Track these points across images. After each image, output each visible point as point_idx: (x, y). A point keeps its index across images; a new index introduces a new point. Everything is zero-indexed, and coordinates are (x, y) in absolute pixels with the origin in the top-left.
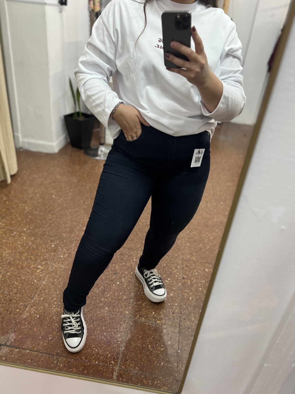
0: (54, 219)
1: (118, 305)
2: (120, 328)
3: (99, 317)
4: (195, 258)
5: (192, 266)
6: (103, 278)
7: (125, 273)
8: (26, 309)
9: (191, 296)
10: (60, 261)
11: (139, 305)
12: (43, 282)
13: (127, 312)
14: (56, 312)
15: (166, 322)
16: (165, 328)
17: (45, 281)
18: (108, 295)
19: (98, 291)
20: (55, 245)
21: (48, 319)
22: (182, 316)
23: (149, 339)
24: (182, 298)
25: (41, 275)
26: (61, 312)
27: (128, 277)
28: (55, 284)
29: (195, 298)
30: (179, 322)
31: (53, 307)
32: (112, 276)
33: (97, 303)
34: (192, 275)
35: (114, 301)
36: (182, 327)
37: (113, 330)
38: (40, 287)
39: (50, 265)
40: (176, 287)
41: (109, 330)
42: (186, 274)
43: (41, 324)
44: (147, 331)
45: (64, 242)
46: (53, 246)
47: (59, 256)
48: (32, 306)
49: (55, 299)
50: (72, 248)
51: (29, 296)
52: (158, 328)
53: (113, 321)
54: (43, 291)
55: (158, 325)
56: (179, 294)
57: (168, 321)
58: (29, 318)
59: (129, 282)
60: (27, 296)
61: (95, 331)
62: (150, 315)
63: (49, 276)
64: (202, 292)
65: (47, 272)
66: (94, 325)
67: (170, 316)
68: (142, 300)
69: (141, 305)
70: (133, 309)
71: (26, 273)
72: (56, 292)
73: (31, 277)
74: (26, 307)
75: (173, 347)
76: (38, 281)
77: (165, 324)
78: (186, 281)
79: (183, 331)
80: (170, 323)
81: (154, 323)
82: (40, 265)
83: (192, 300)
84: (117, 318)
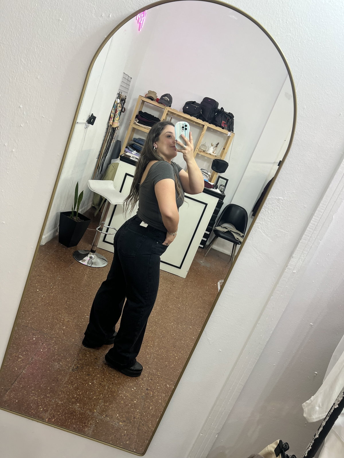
0: (37, 313)
1: (88, 403)
2: (88, 424)
3: (71, 411)
4: (160, 374)
5: (157, 381)
6: (78, 377)
7: (97, 376)
8: (6, 393)
9: (152, 405)
10: (40, 354)
11: (106, 406)
12: (23, 371)
13: (95, 411)
14: (33, 400)
15: (127, 424)
16: (126, 430)
17: (25, 370)
18: (81, 393)
19: (72, 388)
20: (36, 339)
21: (26, 405)
22: (142, 422)
23: (111, 436)
24: (143, 407)
25: (21, 364)
26: (37, 400)
27: (99, 380)
28: (34, 374)
29: (154, 408)
30: (138, 426)
31: (31, 396)
32: (85, 377)
33: (70, 398)
34: (155, 388)
35: (85, 399)
36: (140, 431)
37: (81, 424)
38: (20, 375)
39: (30, 356)
40: (140, 396)
41: (78, 424)
42: (150, 386)
43: (19, 408)
44: (111, 430)
45: (45, 337)
46: (34, 339)
47: (40, 350)
48: (11, 391)
49: (33, 388)
50: (51, 344)
51: (10, 382)
52: (120, 428)
53: (83, 416)
54: (22, 379)
55: (121, 426)
56: (141, 402)
57: (129, 424)
58: (9, 402)
59: (100, 384)
60: (8, 381)
61: (66, 422)
62: (114, 417)
63: (29, 366)
64: (161, 404)
65: (28, 362)
66: (65, 417)
67: (131, 420)
68: (109, 402)
69: (108, 407)
70: (101, 409)
71: (8, 360)
72: (35, 382)
73: (12, 364)
74: (7, 391)
75: (130, 446)
76: (19, 370)
77: (126, 426)
78: (149, 392)
79: (141, 435)
80: (131, 426)
81: (117, 424)
82: (22, 355)
83: (152, 409)
84: (86, 414)
